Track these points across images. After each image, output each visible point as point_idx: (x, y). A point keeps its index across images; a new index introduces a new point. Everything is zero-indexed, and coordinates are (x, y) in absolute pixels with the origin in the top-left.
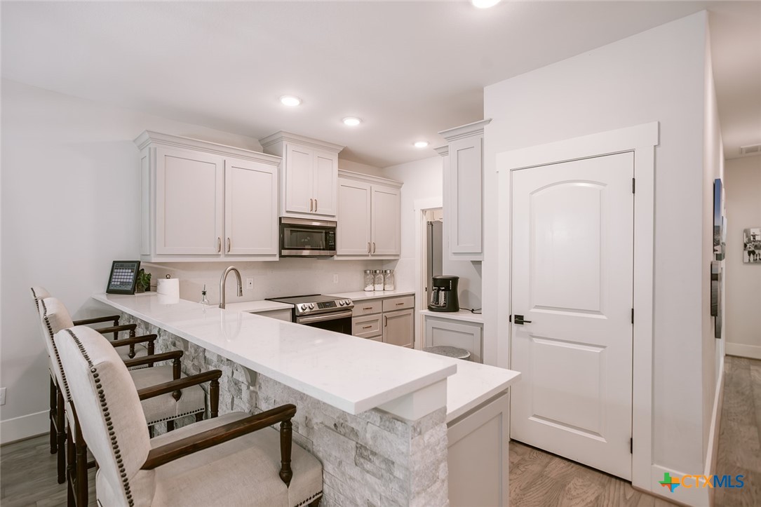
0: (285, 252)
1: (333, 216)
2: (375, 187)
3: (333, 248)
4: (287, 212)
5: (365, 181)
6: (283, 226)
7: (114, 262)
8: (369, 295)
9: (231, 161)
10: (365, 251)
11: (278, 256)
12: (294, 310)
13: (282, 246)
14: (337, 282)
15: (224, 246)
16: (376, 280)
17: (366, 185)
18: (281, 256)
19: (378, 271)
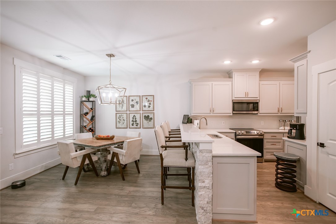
0: (234, 112)
1: (257, 98)
2: (282, 82)
3: (257, 110)
4: (235, 98)
5: (276, 80)
6: (234, 103)
7: (184, 115)
8: (280, 131)
9: (214, 83)
10: (276, 111)
11: (232, 113)
12: (236, 133)
13: (234, 110)
14: (263, 124)
15: (212, 110)
16: (286, 124)
17: (277, 83)
18: (233, 114)
19: (287, 121)
